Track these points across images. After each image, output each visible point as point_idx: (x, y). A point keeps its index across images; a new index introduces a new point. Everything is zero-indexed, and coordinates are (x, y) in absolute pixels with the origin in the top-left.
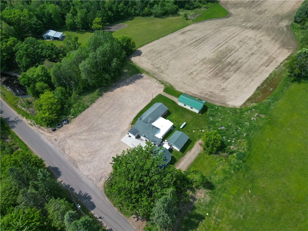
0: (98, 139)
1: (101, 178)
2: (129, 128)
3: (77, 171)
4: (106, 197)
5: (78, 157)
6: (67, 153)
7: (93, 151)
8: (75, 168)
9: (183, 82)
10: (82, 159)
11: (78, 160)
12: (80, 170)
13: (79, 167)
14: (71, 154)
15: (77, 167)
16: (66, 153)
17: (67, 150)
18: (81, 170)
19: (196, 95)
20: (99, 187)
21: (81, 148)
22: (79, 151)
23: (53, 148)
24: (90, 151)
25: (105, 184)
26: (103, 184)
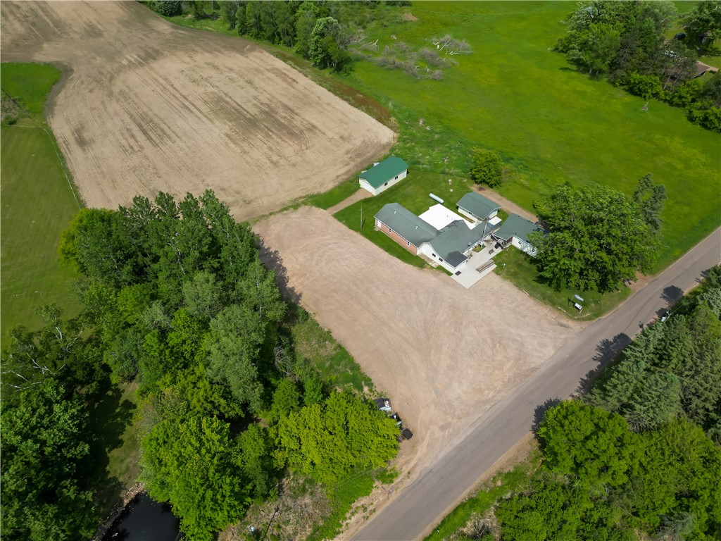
0: (455, 330)
1: (562, 325)
2: (432, 273)
3: (544, 369)
4: (600, 318)
5: (505, 369)
6: (492, 394)
7: (493, 340)
8: (537, 374)
9: (301, 180)
10: (512, 362)
11: (515, 370)
12: (543, 364)
13: (533, 366)
14: (496, 385)
15: (534, 369)
16: (493, 396)
17: (484, 395)
18: (543, 361)
19: (350, 171)
20: (582, 328)
21: (480, 365)
22: (487, 368)
23: (473, 429)
24: (491, 346)
25: (574, 319)
26: (575, 322)
